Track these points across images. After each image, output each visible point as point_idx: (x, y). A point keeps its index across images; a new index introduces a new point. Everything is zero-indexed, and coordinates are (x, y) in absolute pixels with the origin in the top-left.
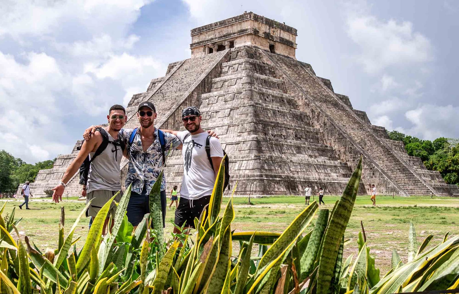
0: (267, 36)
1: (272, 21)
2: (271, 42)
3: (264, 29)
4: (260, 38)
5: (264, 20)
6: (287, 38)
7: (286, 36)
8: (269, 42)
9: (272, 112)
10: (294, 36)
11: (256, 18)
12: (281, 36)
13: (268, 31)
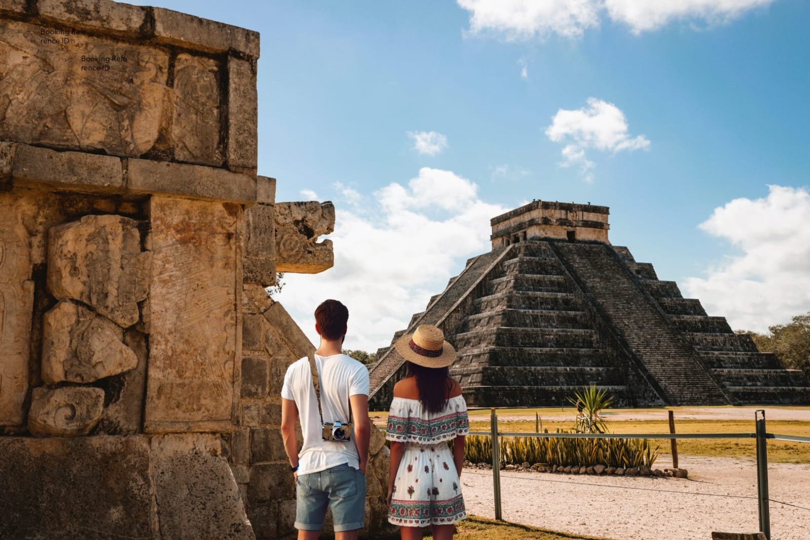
0: (563, 222)
1: (569, 205)
2: (570, 227)
3: (559, 214)
4: (552, 226)
5: (557, 205)
6: (595, 220)
7: (592, 217)
8: (565, 229)
9: (531, 318)
10: (605, 215)
11: (546, 206)
12: (585, 218)
13: (563, 217)
